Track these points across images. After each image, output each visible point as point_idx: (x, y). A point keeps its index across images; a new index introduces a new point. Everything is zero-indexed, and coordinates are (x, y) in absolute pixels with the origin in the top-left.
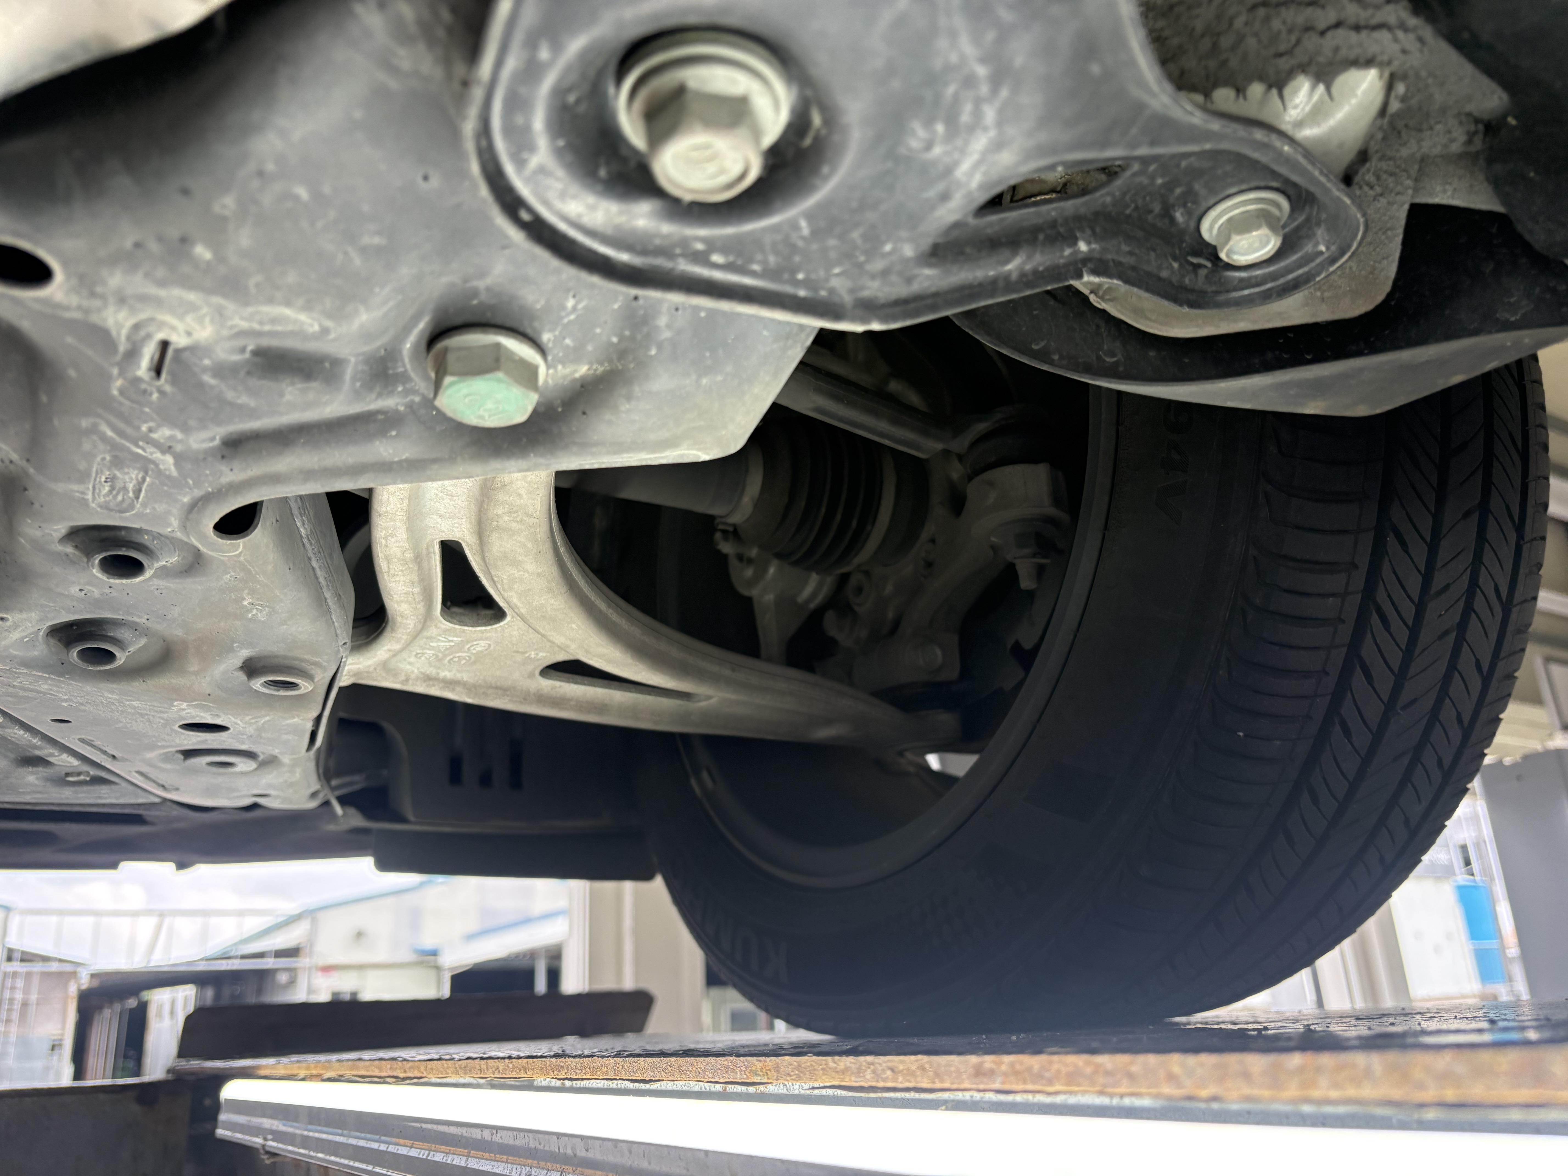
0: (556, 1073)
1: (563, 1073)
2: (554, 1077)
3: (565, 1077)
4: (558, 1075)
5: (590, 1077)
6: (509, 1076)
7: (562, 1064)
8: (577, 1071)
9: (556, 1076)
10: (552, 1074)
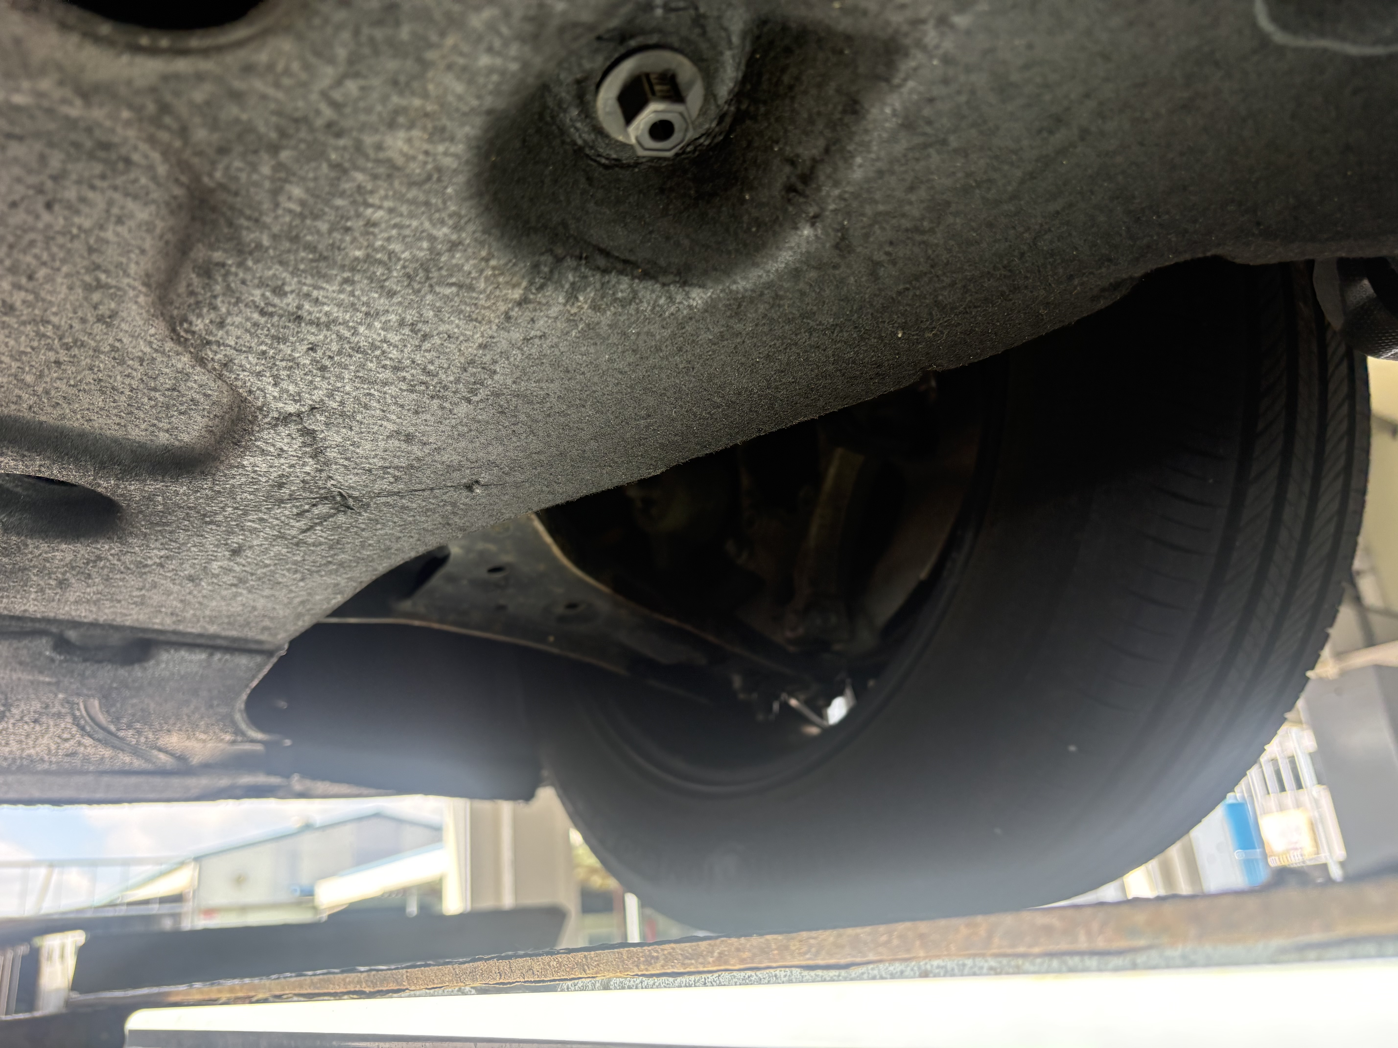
0: (642, 967)
1: (658, 965)
2: (640, 973)
3: (663, 971)
4: (647, 970)
5: (715, 968)
6: (552, 978)
7: (655, 954)
8: (687, 961)
9: (645, 972)
10: (635, 968)
